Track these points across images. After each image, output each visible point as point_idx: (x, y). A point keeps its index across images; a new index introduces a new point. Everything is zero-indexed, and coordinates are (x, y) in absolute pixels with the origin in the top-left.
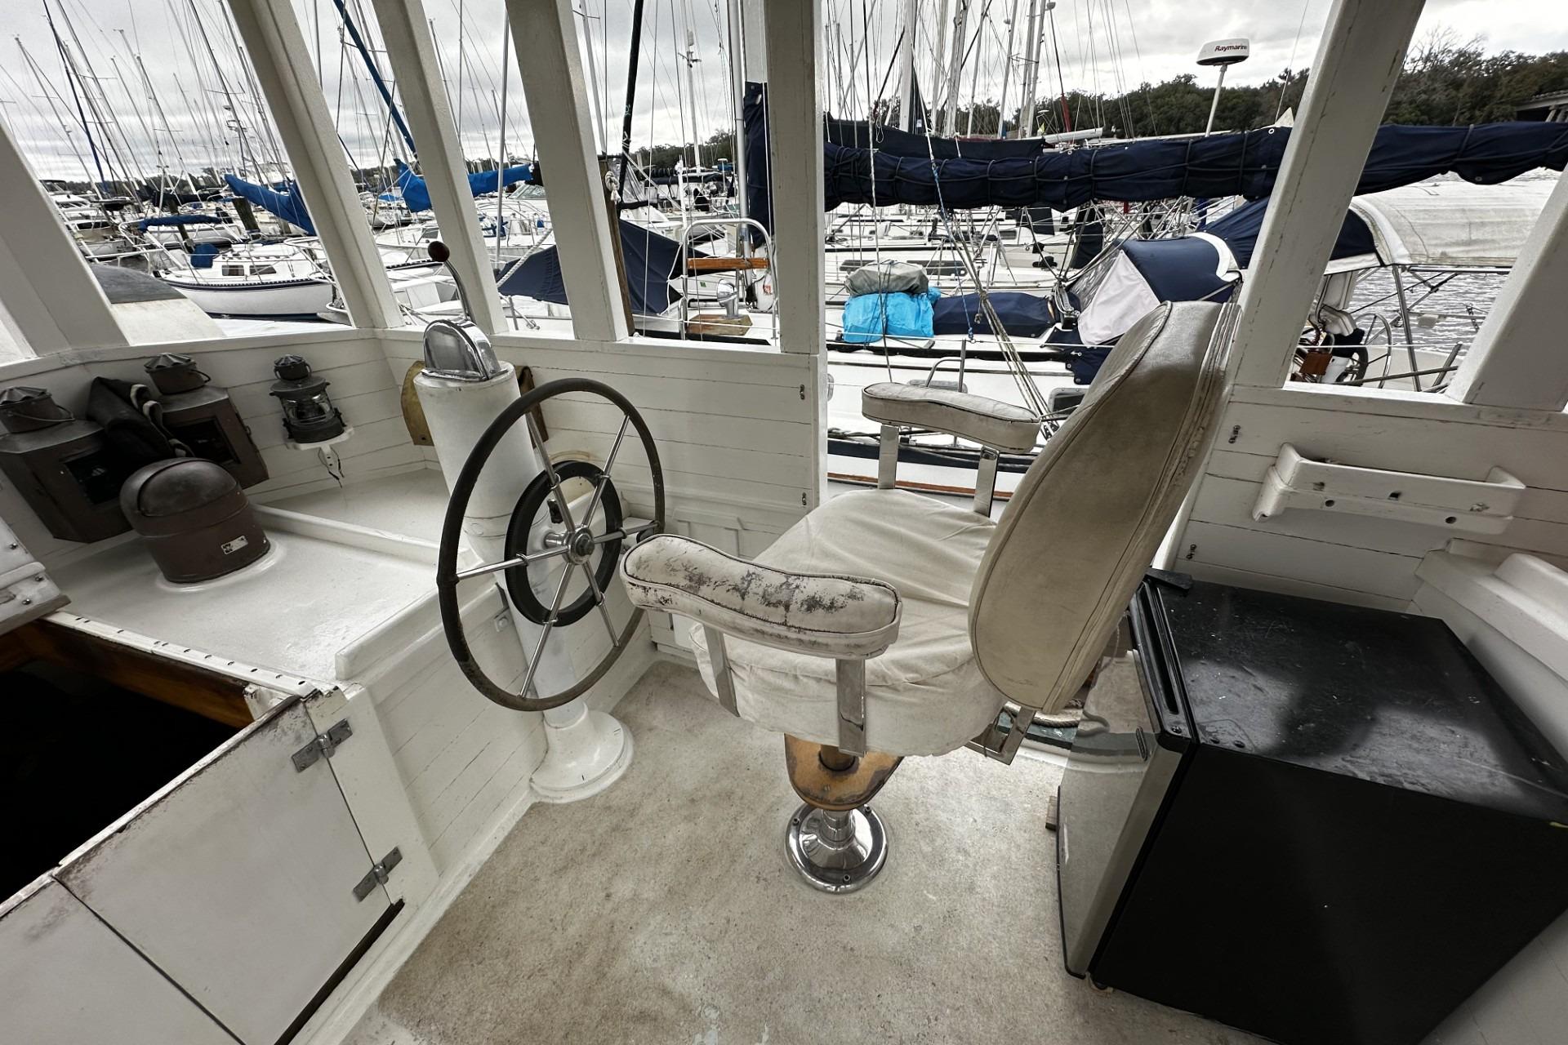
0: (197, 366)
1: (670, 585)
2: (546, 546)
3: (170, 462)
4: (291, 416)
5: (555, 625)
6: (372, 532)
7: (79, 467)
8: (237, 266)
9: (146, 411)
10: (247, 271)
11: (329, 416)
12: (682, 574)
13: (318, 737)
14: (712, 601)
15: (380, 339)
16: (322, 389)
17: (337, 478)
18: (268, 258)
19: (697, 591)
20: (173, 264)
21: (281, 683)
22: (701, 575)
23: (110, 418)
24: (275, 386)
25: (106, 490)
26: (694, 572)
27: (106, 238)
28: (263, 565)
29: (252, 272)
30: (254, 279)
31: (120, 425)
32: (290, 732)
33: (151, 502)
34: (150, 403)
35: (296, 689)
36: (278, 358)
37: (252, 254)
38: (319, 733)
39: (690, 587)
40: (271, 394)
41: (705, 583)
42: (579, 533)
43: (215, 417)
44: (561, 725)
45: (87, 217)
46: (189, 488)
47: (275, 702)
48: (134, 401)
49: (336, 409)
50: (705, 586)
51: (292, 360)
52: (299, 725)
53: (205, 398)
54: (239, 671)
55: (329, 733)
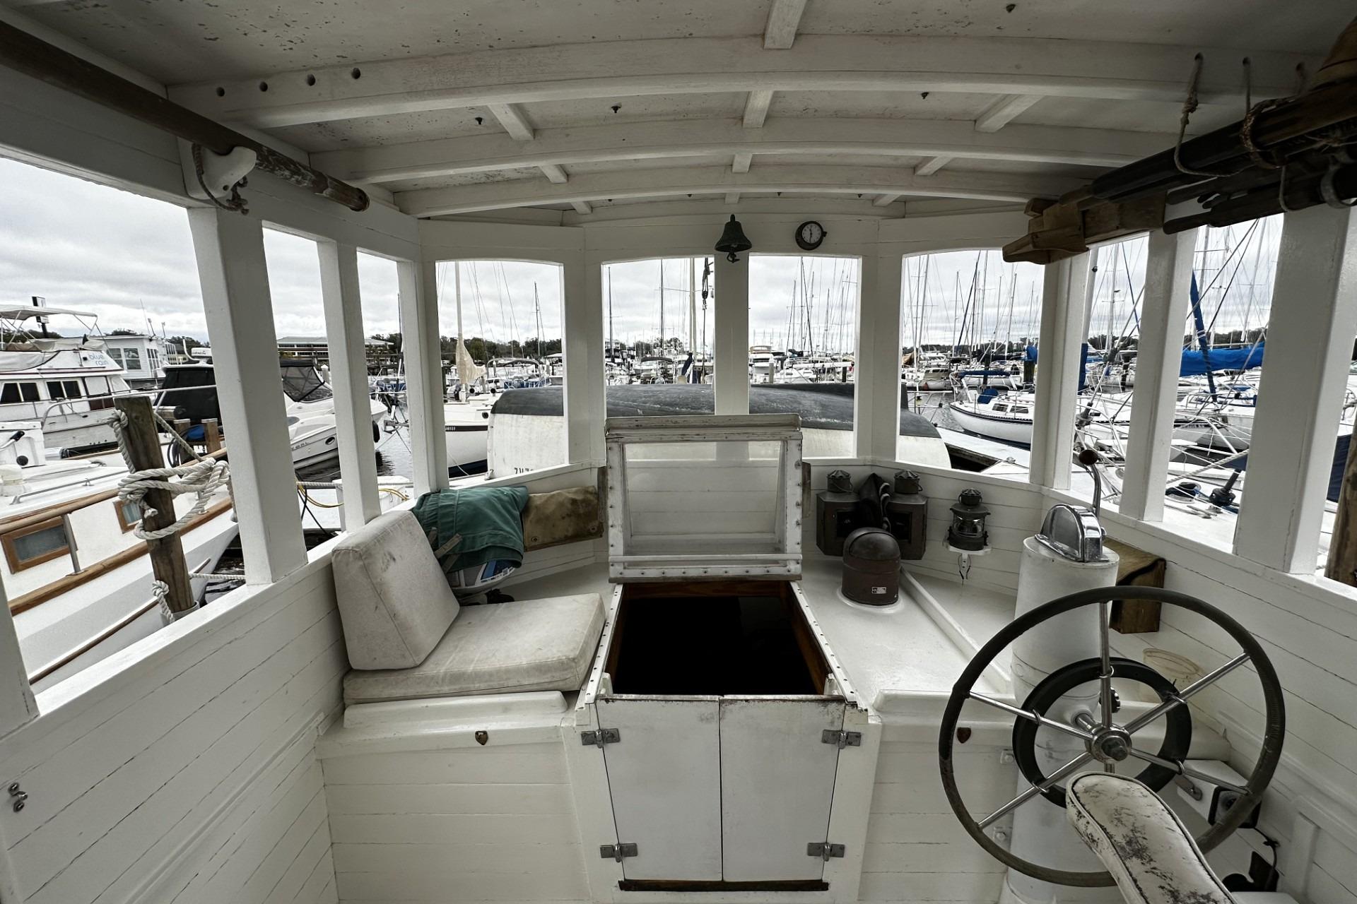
0: (920, 481)
1: (1104, 830)
2: (1075, 723)
3: (876, 530)
4: (955, 527)
5: (1043, 794)
6: (956, 626)
7: (842, 516)
8: (1004, 405)
9: (882, 498)
10: (1009, 409)
11: (979, 535)
12: (1125, 831)
13: (842, 731)
14: (1135, 881)
15: (1043, 495)
16: (982, 517)
17: (963, 578)
18: (1027, 402)
19: (1126, 858)
20: (967, 399)
21: (843, 684)
22: (1144, 849)
23: (865, 497)
24: (955, 505)
25: (844, 531)
26: (1140, 840)
27: (942, 378)
28: (888, 610)
29: (1012, 410)
30: (1011, 415)
31: (868, 502)
32: (830, 715)
33: (856, 547)
34: (887, 495)
35: (848, 695)
36: (964, 489)
37: (1018, 398)
38: (844, 729)
39: (1122, 848)
40: (951, 509)
41: (1142, 858)
42: (1114, 733)
43: (912, 513)
44: (1018, 893)
45: (939, 366)
46: (875, 547)
47: (836, 693)
48: (880, 492)
49: (986, 532)
50: (1139, 861)
51: (973, 493)
52: (836, 716)
53: (913, 501)
54: (833, 662)
55: (848, 733)
